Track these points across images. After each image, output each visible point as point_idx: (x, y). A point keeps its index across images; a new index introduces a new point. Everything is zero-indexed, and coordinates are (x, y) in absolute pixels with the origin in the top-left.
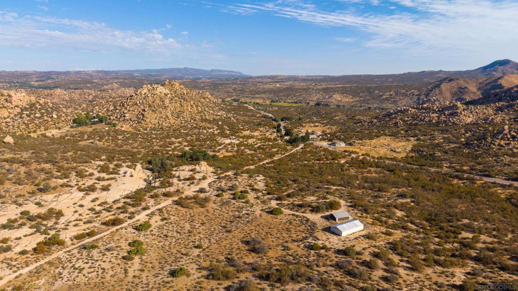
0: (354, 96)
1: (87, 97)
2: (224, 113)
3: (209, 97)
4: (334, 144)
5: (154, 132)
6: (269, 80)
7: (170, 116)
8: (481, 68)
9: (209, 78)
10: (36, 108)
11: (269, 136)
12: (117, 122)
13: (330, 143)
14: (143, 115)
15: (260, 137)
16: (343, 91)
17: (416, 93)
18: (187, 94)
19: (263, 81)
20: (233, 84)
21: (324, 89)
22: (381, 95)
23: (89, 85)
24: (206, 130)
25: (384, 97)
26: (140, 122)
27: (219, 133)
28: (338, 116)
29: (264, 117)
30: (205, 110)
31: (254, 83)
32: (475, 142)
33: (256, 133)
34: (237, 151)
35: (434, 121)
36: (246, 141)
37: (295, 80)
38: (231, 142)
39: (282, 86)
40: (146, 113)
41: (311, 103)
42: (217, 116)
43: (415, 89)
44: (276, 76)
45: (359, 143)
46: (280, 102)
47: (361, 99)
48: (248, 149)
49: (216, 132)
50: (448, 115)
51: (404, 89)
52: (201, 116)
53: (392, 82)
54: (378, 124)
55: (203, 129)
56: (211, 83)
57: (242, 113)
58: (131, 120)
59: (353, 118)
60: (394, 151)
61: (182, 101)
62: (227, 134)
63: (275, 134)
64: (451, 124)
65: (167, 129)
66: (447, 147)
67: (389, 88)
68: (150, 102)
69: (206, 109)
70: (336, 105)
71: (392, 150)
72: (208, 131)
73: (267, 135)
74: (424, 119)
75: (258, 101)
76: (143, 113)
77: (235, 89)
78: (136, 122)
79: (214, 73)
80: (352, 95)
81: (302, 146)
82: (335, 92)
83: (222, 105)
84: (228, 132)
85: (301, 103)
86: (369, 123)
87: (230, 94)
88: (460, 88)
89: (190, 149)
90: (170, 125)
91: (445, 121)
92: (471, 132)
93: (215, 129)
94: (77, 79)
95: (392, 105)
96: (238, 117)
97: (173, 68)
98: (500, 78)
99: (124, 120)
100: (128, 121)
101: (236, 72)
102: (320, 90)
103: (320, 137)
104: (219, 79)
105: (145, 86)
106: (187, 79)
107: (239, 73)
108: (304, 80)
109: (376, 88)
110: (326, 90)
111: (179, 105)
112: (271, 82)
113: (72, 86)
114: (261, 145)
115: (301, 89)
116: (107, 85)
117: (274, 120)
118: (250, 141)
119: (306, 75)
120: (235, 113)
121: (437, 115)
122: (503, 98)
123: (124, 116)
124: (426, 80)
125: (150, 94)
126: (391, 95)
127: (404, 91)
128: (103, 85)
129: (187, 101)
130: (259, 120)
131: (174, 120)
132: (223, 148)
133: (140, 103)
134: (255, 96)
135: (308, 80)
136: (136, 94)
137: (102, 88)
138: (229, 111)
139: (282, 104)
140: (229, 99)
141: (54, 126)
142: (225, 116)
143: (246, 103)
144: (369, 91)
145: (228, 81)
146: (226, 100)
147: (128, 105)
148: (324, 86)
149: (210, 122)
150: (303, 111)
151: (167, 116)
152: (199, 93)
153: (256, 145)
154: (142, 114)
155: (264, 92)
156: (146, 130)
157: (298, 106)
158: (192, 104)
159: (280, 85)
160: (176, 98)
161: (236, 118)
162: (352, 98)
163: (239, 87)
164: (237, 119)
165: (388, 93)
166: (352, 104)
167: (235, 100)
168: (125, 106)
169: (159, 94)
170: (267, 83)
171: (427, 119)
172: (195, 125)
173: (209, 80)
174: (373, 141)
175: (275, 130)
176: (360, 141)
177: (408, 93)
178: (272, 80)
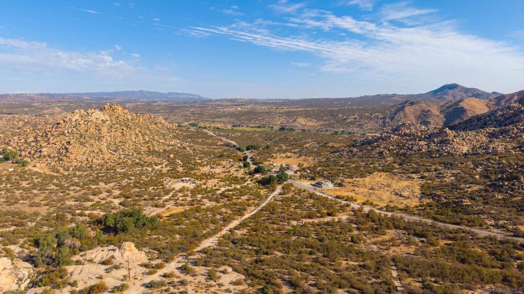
0: (318, 120)
1: (16, 123)
2: (178, 141)
3: (162, 122)
4: (319, 185)
5: (78, 173)
6: (229, 103)
7: (105, 149)
8: (431, 92)
9: (165, 101)
11: (235, 174)
12: (29, 160)
13: (313, 183)
14: (66, 149)
15: (223, 176)
16: (307, 115)
17: (381, 116)
18: (131, 120)
19: (222, 104)
20: (192, 107)
21: (286, 112)
22: (345, 119)
23: (26, 109)
24: (152, 167)
25: (349, 120)
26: (61, 160)
27: (168, 171)
28: (309, 143)
29: (227, 146)
30: (154, 139)
31: (214, 106)
32: (506, 183)
33: (218, 170)
34: (191, 203)
35: (424, 150)
36: (204, 184)
37: (256, 104)
38: (184, 188)
39: (243, 109)
40: (70, 147)
41: (276, 128)
42: (169, 145)
43: (378, 112)
44: (236, 100)
45: (349, 183)
46: (242, 126)
47: (326, 122)
48: (207, 197)
49: (165, 170)
50: (438, 143)
51: (368, 113)
52: (148, 147)
53: (352, 105)
54: (360, 154)
55: (148, 166)
56: (166, 106)
57: (200, 140)
58: (49, 156)
59: (325, 145)
60: (401, 196)
61: (125, 129)
62: (178, 172)
63: (242, 170)
64: (446, 154)
65: (98, 167)
66: (470, 190)
67: (353, 112)
68: (82, 131)
69: (156, 138)
70: (302, 130)
71: (397, 194)
72: (153, 169)
73: (232, 172)
74: (412, 147)
75: (219, 125)
76: (67, 146)
77: (193, 113)
78: (56, 159)
79: (171, 96)
80: (316, 119)
81: (279, 189)
82: (298, 115)
83: (177, 132)
84: (180, 169)
85: (264, 127)
86: (348, 152)
87: (187, 118)
88: (423, 111)
89: (120, 204)
90: (103, 161)
91: (438, 150)
92: (481, 166)
93: (164, 165)
94: (13, 103)
95: (358, 129)
96: (195, 146)
97: (127, 91)
98: (460, 101)
99: (39, 157)
100: (45, 157)
101: (194, 95)
102: (282, 113)
103: (298, 173)
104: (177, 102)
105: (77, 111)
106: (141, 102)
107: (198, 96)
108: (265, 103)
109: (339, 111)
110: (289, 114)
111: (120, 134)
112: (232, 105)
113: (5, 111)
114: (226, 191)
115: (263, 113)
116: (48, 109)
117: (239, 149)
118: (211, 183)
119: (266, 98)
120: (192, 141)
121: (426, 143)
122: (488, 123)
123: (40, 152)
124: (383, 103)
125: (83, 121)
126: (355, 118)
128: (42, 109)
129: (130, 128)
130: (220, 150)
131: (110, 155)
132: (170, 199)
133: (68, 132)
134: (215, 120)
135: (268, 103)
136: (64, 121)
137: (42, 113)
138: (185, 138)
139: (244, 128)
140: (186, 124)
142: (179, 145)
143: (205, 128)
144: (333, 114)
145: (186, 104)
146: (182, 125)
147: (53, 135)
148: (286, 109)
149: (159, 154)
150: (268, 137)
151: (100, 150)
152: (151, 117)
153: (218, 190)
154: (65, 147)
155: (225, 116)
156: (68, 170)
157: (262, 131)
158: (137, 132)
159: (241, 108)
160: (116, 126)
161: (192, 148)
162: (317, 122)
163: (197, 111)
164: (194, 150)
165: (353, 117)
166: (318, 128)
167: (193, 125)
168: (49, 136)
169: (94, 120)
170: (226, 106)
171: (415, 148)
172: (137, 161)
173: (165, 104)
174: (366, 179)
175: (241, 164)
176: (350, 180)
177: (373, 116)
178: (232, 104)
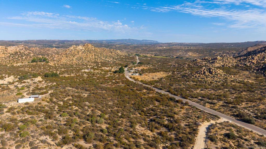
4: (133, 74)
10: (18, 54)
19: (163, 45)
20: (146, 47)
22: (215, 54)
37: (180, 45)
41: (175, 57)
43: (235, 50)
46: (159, 56)
47: (203, 55)
70: (187, 58)
77: (142, 49)
80: (199, 53)
85: (169, 56)
90: (71, 63)
115: (176, 50)
125: (74, 50)
126: (220, 53)
127: (228, 51)
129: (91, 53)
136: (68, 49)
141: (21, 62)
148: (191, 48)
151: (73, 59)
157: (164, 58)
158: (93, 54)
159: (166, 47)
160: (86, 52)
162: (198, 55)
167: (137, 54)
169: (78, 49)
174: (153, 74)
176: (148, 74)
177: (230, 53)
178: (169, 45)
